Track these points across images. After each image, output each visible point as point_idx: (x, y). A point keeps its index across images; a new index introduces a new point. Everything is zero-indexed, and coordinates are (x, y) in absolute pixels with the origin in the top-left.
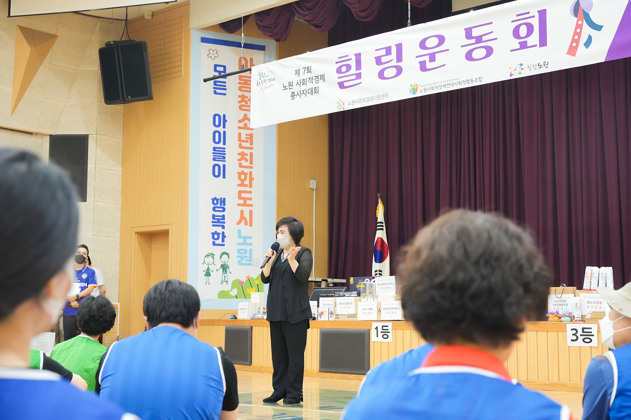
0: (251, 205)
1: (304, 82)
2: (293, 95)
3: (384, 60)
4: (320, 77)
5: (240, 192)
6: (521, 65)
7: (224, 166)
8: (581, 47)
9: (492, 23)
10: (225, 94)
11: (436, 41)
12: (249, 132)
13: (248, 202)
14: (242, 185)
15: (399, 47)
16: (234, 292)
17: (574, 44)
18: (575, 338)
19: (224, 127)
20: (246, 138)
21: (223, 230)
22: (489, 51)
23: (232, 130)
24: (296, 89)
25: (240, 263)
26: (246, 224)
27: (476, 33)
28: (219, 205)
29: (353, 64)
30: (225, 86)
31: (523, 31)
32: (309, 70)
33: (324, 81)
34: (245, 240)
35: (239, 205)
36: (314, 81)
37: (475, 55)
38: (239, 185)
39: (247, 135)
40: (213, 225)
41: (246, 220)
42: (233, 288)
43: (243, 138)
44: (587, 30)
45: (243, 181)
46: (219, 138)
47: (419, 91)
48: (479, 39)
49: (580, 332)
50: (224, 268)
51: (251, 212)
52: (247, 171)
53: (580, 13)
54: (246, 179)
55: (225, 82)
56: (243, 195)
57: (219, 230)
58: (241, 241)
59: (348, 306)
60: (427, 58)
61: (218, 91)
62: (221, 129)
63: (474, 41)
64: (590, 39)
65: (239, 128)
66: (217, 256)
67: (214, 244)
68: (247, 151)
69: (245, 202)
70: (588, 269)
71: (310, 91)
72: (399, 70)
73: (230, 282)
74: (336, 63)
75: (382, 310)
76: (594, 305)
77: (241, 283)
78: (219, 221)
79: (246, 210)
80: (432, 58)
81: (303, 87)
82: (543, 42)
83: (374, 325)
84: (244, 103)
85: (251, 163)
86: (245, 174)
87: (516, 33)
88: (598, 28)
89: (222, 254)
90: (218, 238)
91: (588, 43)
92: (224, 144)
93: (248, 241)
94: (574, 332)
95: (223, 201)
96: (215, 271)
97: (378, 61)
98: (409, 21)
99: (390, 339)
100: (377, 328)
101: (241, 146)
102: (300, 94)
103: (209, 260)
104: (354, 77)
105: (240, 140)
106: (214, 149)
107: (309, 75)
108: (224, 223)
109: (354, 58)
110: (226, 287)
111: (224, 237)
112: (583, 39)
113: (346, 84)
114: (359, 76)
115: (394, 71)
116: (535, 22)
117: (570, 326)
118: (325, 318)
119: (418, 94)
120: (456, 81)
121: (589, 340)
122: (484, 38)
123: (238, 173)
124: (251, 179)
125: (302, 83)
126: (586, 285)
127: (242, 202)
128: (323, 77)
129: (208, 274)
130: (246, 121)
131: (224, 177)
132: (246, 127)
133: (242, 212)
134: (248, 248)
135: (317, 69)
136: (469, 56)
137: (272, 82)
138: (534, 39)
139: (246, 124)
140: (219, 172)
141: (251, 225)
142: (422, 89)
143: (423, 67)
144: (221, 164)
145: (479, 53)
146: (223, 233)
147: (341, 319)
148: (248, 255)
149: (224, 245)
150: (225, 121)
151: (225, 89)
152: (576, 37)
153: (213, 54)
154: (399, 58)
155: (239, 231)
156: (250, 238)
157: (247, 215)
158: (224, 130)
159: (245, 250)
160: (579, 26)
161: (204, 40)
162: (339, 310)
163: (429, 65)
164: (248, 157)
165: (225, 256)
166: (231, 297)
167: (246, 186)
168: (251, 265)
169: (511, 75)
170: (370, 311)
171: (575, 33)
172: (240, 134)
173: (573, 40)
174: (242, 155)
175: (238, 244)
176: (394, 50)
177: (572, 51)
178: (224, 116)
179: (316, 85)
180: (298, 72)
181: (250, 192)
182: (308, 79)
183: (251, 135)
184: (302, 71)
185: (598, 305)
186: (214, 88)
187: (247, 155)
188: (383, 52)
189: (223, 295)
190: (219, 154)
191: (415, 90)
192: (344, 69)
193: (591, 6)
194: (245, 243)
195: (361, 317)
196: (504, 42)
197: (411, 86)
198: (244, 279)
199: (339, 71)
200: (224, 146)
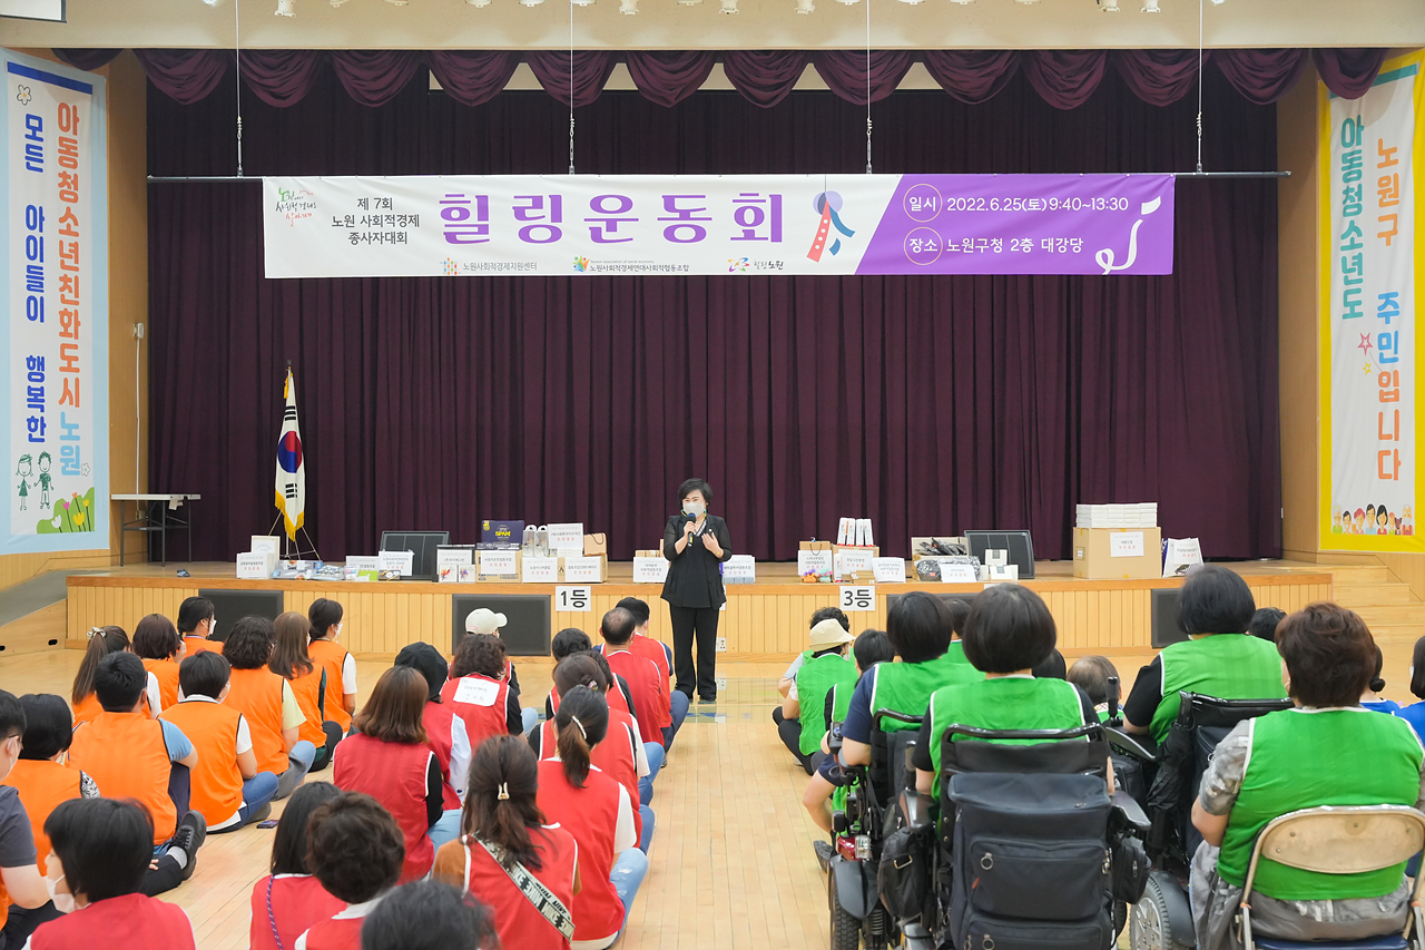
0: (77, 370)
1: (377, 220)
2: (354, 237)
3: (528, 213)
4: (408, 219)
5: (64, 346)
6: (746, 259)
7: (42, 298)
8: (826, 253)
9: (704, 197)
10: (41, 170)
11: (618, 204)
12: (73, 239)
13: (74, 364)
14: (65, 334)
15: (556, 201)
16: (57, 523)
17: (817, 247)
18: (849, 601)
19: (41, 230)
20: (70, 251)
21: (42, 414)
22: (700, 234)
23: (51, 234)
24: (361, 229)
25: (64, 472)
26: (71, 403)
27: (680, 204)
28: (35, 370)
29: (473, 209)
30: (41, 155)
31: (749, 216)
32: (387, 203)
33: (417, 225)
34: (70, 428)
35: (62, 369)
36: (397, 223)
37: (678, 234)
38: (61, 334)
39: (70, 245)
40: (29, 406)
41: (71, 396)
42: (55, 515)
43: (66, 251)
44: (834, 234)
45: (66, 326)
46: (35, 248)
47: (588, 267)
48: (685, 214)
49: (855, 595)
50: (45, 479)
51: (77, 380)
52: (71, 308)
53: (826, 209)
54: (70, 323)
55: (41, 149)
56: (68, 352)
57: (36, 413)
58: (65, 432)
59: (503, 562)
60: (603, 225)
61: (32, 164)
62: (36, 233)
63: (677, 215)
64: (837, 244)
65: (61, 232)
66: (35, 460)
67: (31, 439)
68: (71, 274)
69: (69, 364)
70: (843, 521)
71: (389, 237)
72: (556, 235)
73: (52, 505)
74: (441, 202)
75: (566, 569)
76: (855, 563)
77: (66, 505)
78: (36, 398)
79: (71, 376)
80: (612, 226)
81: (376, 229)
82: (776, 236)
83: (559, 589)
84: (65, 188)
85: (77, 296)
86: (69, 315)
87: (739, 217)
88: (850, 233)
89: (41, 457)
90: (36, 426)
91: (835, 248)
92: (42, 261)
93: (75, 432)
94: (848, 595)
95: (41, 362)
96: (32, 485)
97: (520, 213)
98: (572, 166)
99: (587, 607)
100: (564, 593)
101: (63, 266)
102: (368, 238)
103: (25, 467)
104: (476, 229)
105: (62, 255)
106: (29, 267)
107: (387, 211)
108: (43, 401)
109: (475, 201)
110: (48, 514)
111: (43, 426)
112: (830, 243)
113: (459, 237)
114: (484, 230)
115: (547, 234)
116: (766, 208)
117: (843, 588)
118: (451, 578)
119: (587, 272)
120: (648, 265)
121: (864, 604)
122: (692, 215)
123: (60, 312)
124: (77, 324)
125: (372, 222)
126: (841, 540)
127: (65, 364)
128: (415, 220)
129: (23, 493)
130: (70, 221)
131: (42, 321)
132: (68, 232)
133: (66, 380)
134: (73, 444)
135: (403, 205)
136: (669, 234)
137: (308, 210)
138: (764, 229)
139: (69, 225)
140: (35, 311)
141: (77, 405)
142: (595, 266)
143: (596, 235)
144: (37, 295)
145: (685, 233)
146: (42, 418)
147: (488, 580)
148: (74, 456)
149: (43, 440)
150: (42, 219)
151: (42, 161)
152: (820, 239)
153: (25, 95)
154: (557, 216)
155: (63, 414)
156: (77, 427)
157: (72, 388)
158: (41, 234)
159: (69, 448)
160: (822, 226)
161: (13, 68)
162: (485, 568)
163: (605, 235)
164: (72, 285)
165: (45, 459)
166: (54, 531)
167: (70, 335)
168: (78, 473)
169: (731, 270)
170: (545, 571)
171: (819, 234)
172: (61, 242)
173: (817, 241)
174: (65, 279)
175: (62, 438)
176: (547, 203)
177: (815, 254)
178: (41, 208)
179: (403, 230)
180: (364, 203)
181: (76, 347)
182: (384, 218)
183: (76, 245)
184: (372, 204)
185: (860, 564)
186: (27, 158)
187: (70, 280)
188: (529, 202)
189: (44, 527)
190: (35, 279)
191: (582, 266)
192: (455, 214)
193: (840, 204)
194: (70, 437)
195: (528, 577)
196: (722, 226)
197: (576, 258)
198: (69, 499)
199: (446, 214)
200: (40, 265)
